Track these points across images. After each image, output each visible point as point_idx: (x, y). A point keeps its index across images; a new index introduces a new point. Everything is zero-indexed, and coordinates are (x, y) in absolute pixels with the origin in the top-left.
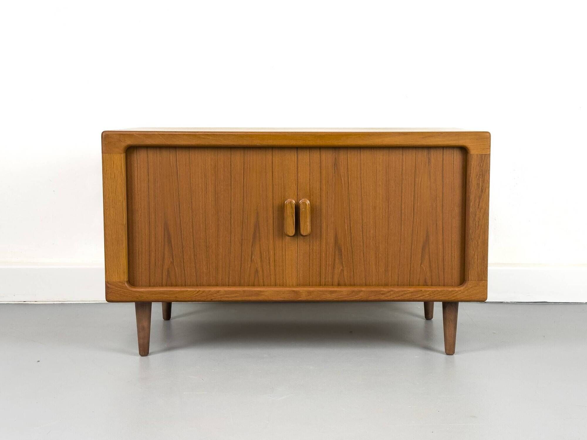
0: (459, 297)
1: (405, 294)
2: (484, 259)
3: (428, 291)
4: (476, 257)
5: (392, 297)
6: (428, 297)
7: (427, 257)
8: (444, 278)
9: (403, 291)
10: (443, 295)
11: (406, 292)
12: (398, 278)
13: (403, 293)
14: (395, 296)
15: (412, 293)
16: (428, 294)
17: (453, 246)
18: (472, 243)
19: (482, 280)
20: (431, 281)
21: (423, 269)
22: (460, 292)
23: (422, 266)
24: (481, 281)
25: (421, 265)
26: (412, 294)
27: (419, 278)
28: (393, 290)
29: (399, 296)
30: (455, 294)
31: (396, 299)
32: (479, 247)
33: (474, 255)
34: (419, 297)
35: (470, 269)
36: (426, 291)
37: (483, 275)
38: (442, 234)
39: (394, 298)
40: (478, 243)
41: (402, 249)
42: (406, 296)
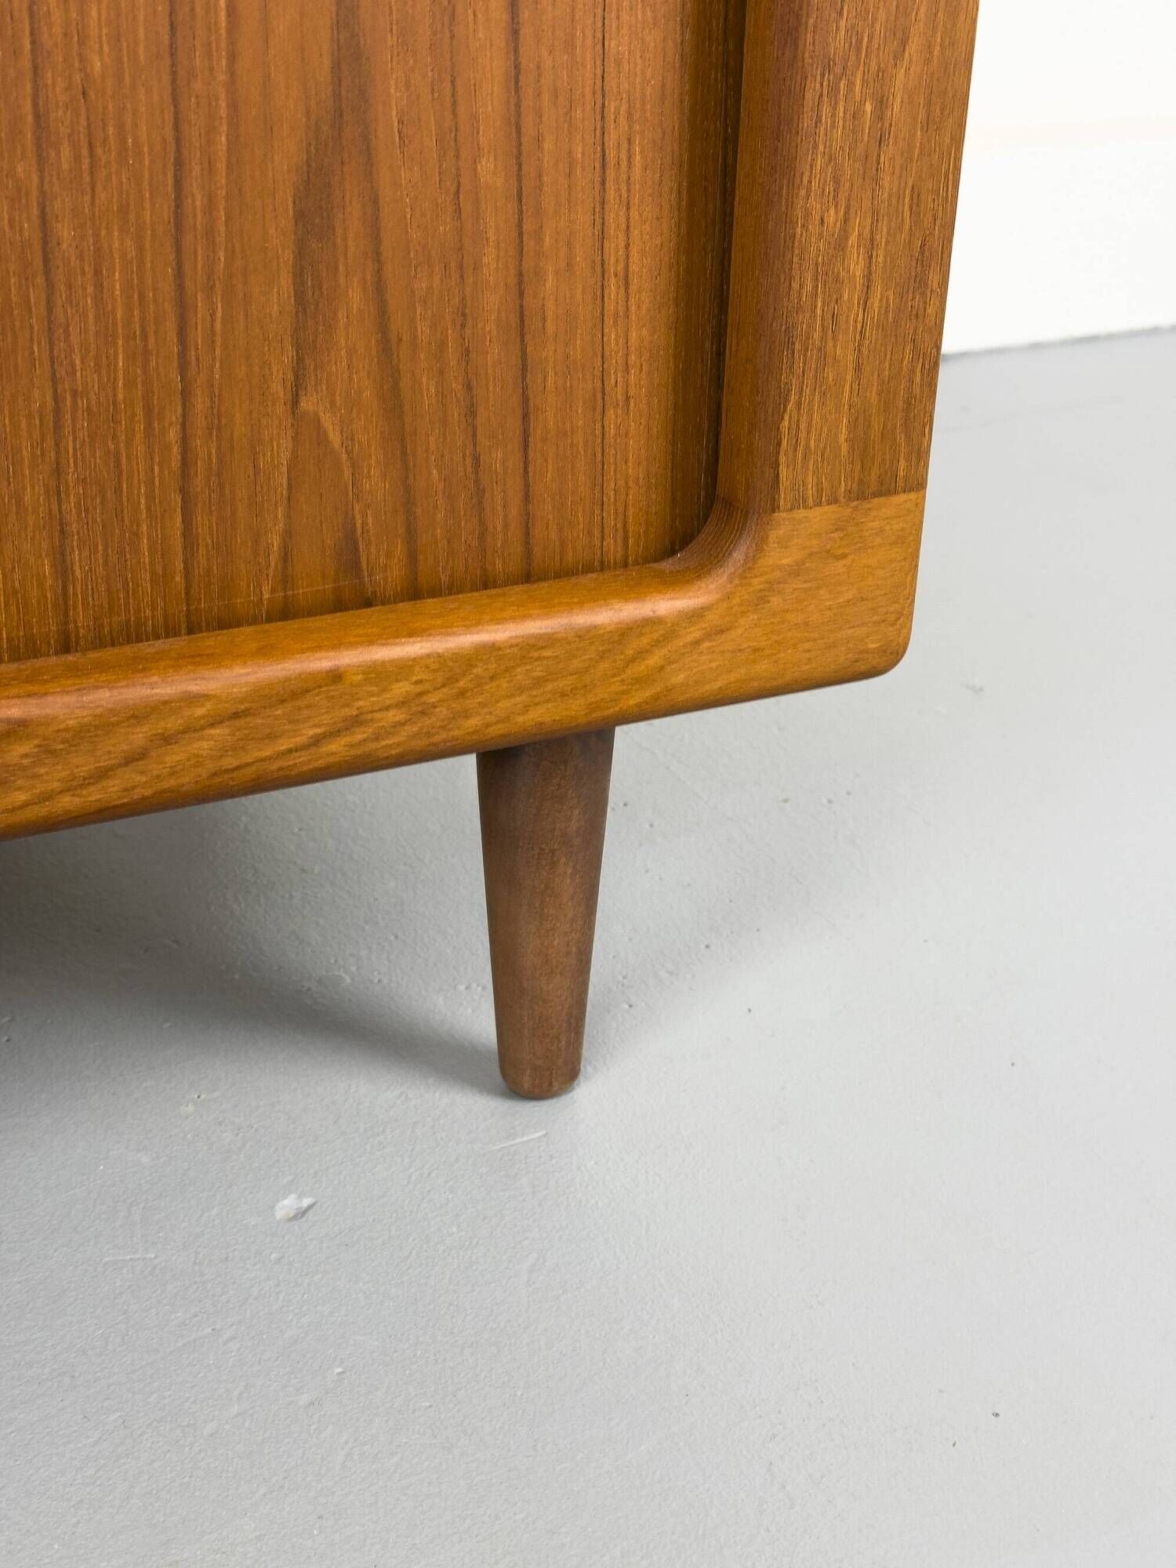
0: (681, 678)
1: (167, 739)
2: (921, 283)
3: (404, 668)
4: (856, 265)
5: (22, 797)
6: (401, 724)
7: (355, 297)
8: (527, 498)
9: (137, 715)
10: (539, 682)
11: (172, 724)
12: (63, 571)
13: (139, 736)
14: (53, 776)
15: (236, 715)
16: (402, 704)
17: (611, 155)
18: (826, 110)
19: (886, 489)
20: (399, 549)
21: (322, 440)
22: (695, 633)
23: (307, 404)
24: (875, 495)
25: (295, 402)
26: (242, 722)
27: (288, 534)
28: (23, 723)
29: (103, 774)
30: (653, 661)
31: (67, 803)
32: (889, 150)
33: (841, 245)
34: (316, 741)
35: (793, 398)
36: (379, 674)
37: (901, 438)
38: (506, 17)
39: (47, 797)
40: (882, 104)
41: (65, 232)
42: (175, 756)
